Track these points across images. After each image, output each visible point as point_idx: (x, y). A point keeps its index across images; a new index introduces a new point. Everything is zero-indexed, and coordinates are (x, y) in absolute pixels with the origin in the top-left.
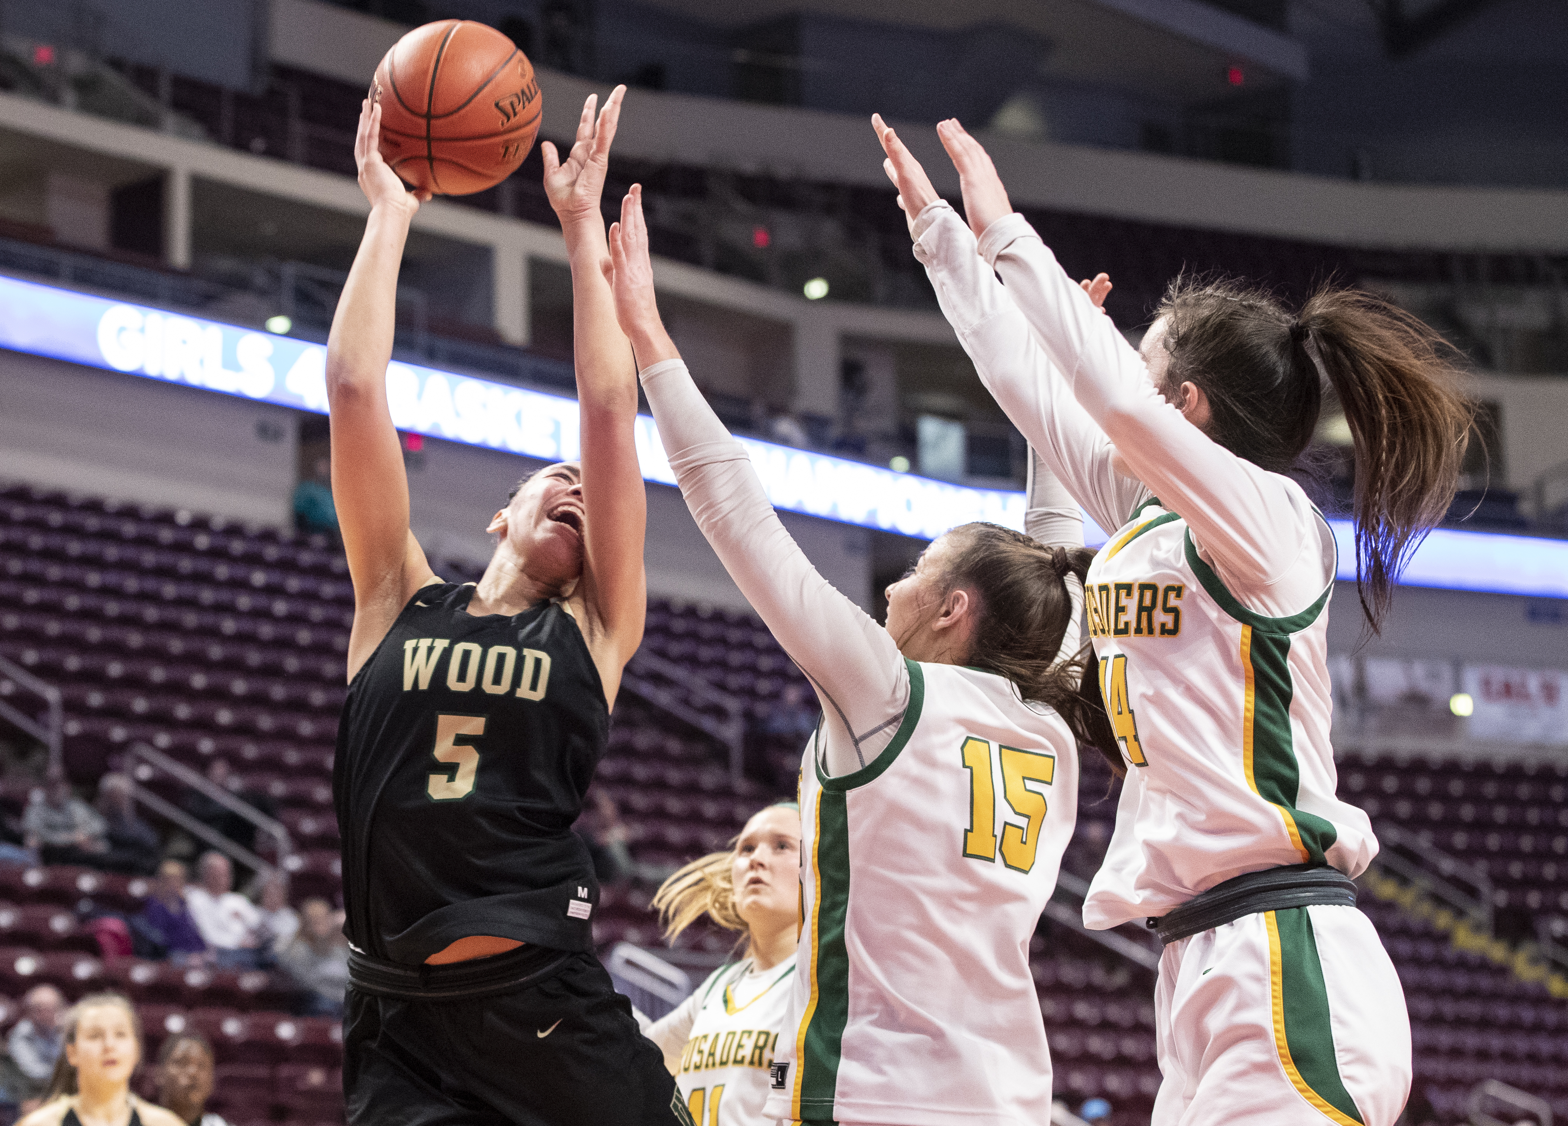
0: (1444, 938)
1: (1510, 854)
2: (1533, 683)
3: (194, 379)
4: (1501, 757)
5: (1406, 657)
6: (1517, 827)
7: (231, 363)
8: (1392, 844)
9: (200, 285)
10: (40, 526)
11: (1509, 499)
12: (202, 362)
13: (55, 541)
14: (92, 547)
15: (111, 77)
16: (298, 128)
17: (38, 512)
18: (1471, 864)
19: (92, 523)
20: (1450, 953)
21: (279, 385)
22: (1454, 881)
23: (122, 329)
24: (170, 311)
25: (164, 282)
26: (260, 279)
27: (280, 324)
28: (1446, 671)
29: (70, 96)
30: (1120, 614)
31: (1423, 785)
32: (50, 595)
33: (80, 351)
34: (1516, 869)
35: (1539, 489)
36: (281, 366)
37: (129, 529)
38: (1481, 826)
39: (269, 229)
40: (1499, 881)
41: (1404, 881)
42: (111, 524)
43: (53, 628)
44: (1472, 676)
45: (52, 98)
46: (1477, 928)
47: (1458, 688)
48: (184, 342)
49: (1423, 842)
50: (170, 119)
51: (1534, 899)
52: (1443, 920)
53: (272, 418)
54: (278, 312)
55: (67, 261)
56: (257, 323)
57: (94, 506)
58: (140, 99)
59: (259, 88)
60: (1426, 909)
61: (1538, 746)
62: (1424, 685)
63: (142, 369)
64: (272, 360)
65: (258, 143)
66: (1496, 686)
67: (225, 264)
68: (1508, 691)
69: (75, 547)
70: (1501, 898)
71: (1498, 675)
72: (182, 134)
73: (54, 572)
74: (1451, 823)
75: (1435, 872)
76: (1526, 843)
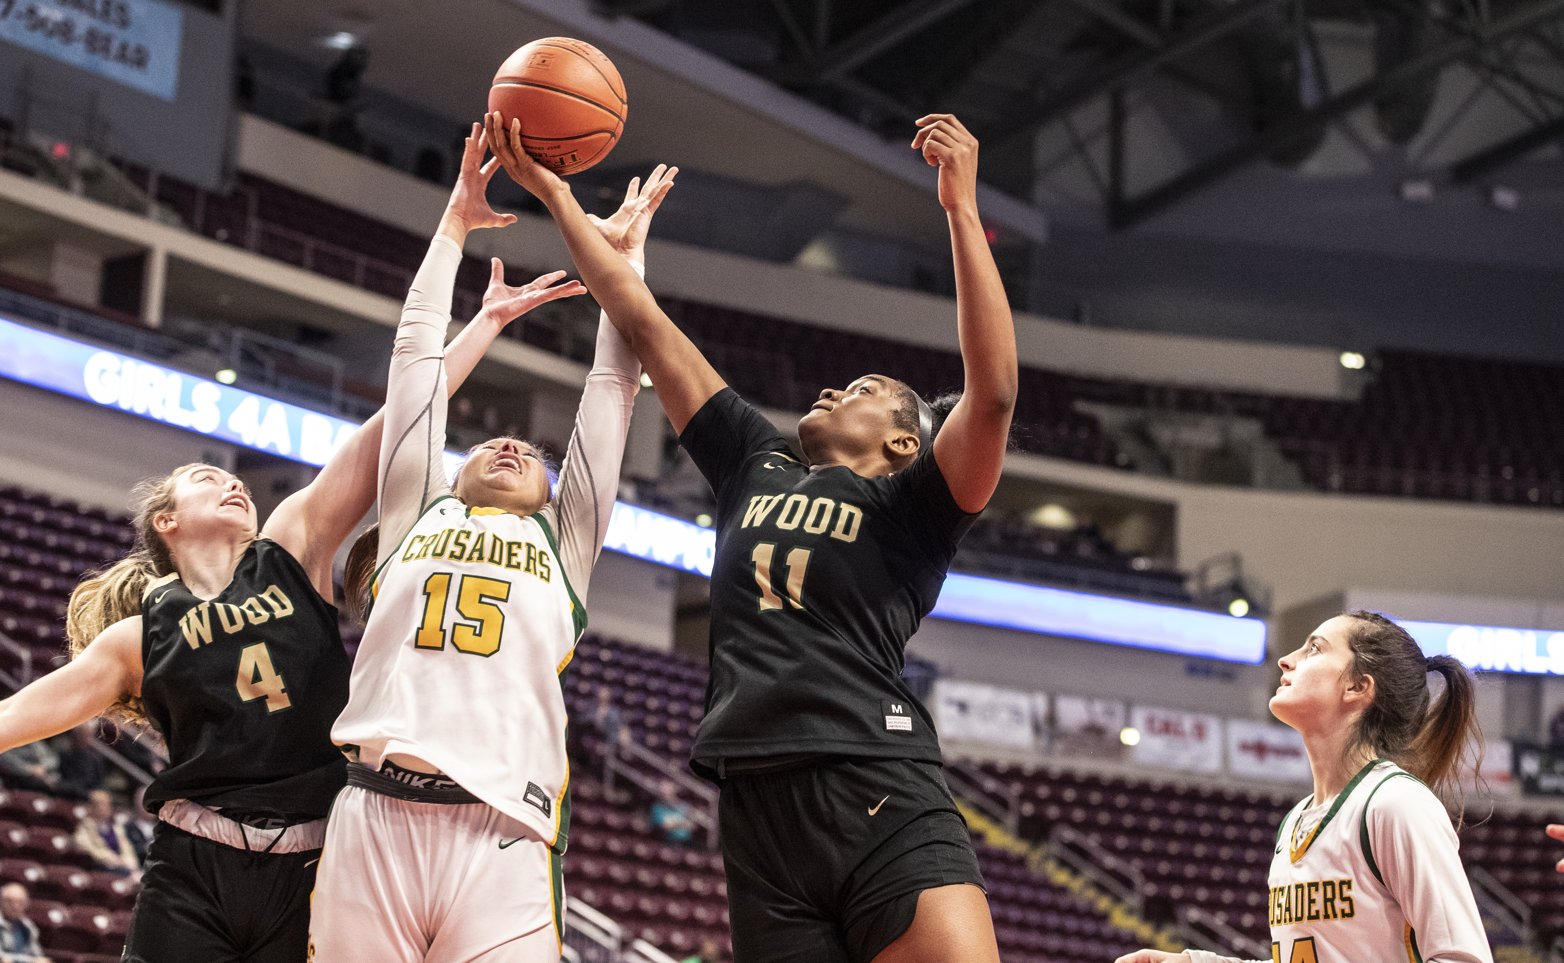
0: (1103, 917)
1: (1160, 855)
2: (1188, 723)
3: (157, 414)
4: (1159, 779)
5: (1090, 697)
6: (1166, 835)
7: (186, 404)
8: (1066, 842)
9: (166, 341)
10: (27, 521)
11: (1179, 579)
12: (164, 402)
13: (37, 533)
14: (66, 540)
15: (112, 172)
16: (254, 224)
17: (25, 510)
18: (1129, 861)
19: (68, 521)
20: (1106, 930)
21: (223, 424)
22: (1114, 873)
23: (103, 371)
24: (142, 359)
25: (140, 337)
26: (215, 339)
27: (227, 376)
28: (1119, 709)
29: (77, 185)
30: (1312, 904)
31: (1095, 797)
32: (30, 576)
33: (69, 385)
34: (1164, 867)
35: (1203, 573)
36: (226, 410)
37: (96, 528)
38: (1138, 832)
39: (225, 300)
40: (1150, 876)
41: (1075, 872)
42: (82, 523)
43: (30, 602)
44: (1140, 715)
45: (64, 185)
46: (1130, 912)
47: (1128, 723)
48: (151, 385)
49: (1092, 842)
50: (155, 209)
51: (1176, 892)
52: (1103, 903)
53: (216, 449)
54: (227, 366)
55: (64, 314)
56: (210, 375)
57: (70, 508)
58: (132, 190)
59: (227, 189)
60: (1091, 894)
61: (1187, 772)
62: (1101, 720)
63: (117, 403)
64: (219, 404)
65: (222, 233)
66: (1157, 725)
67: (189, 326)
68: (1168, 729)
69: (52, 539)
70: (1151, 889)
71: (1161, 714)
72: (164, 221)
73: (35, 558)
74: (1115, 828)
75: (1099, 866)
76: (1174, 847)
